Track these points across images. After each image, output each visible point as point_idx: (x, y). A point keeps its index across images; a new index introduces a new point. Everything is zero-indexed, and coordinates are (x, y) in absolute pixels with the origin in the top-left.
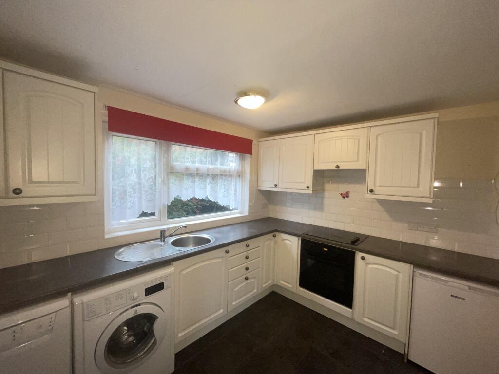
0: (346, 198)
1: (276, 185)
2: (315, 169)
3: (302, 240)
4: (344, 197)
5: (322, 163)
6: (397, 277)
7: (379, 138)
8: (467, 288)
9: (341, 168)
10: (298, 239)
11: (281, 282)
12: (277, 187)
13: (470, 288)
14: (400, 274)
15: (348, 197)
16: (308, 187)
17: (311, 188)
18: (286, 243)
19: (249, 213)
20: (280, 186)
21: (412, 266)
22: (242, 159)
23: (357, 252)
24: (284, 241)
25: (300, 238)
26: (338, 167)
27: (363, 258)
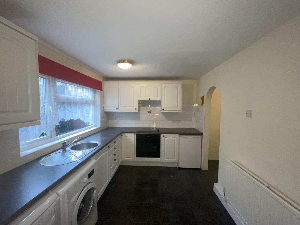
0: (150, 113)
1: (117, 109)
2: (139, 100)
3: (137, 134)
4: (149, 113)
5: (142, 97)
6: (175, 140)
7: (165, 88)
8: (192, 138)
9: (151, 100)
10: (135, 135)
11: (126, 158)
12: (118, 109)
13: (193, 137)
14: (176, 139)
15: (151, 112)
16: (136, 109)
17: (137, 109)
18: (127, 138)
19: (101, 126)
20: (119, 108)
21: (179, 135)
22: (94, 93)
23: (161, 134)
24: (127, 137)
25: (136, 134)
26: (150, 99)
27: (164, 136)
